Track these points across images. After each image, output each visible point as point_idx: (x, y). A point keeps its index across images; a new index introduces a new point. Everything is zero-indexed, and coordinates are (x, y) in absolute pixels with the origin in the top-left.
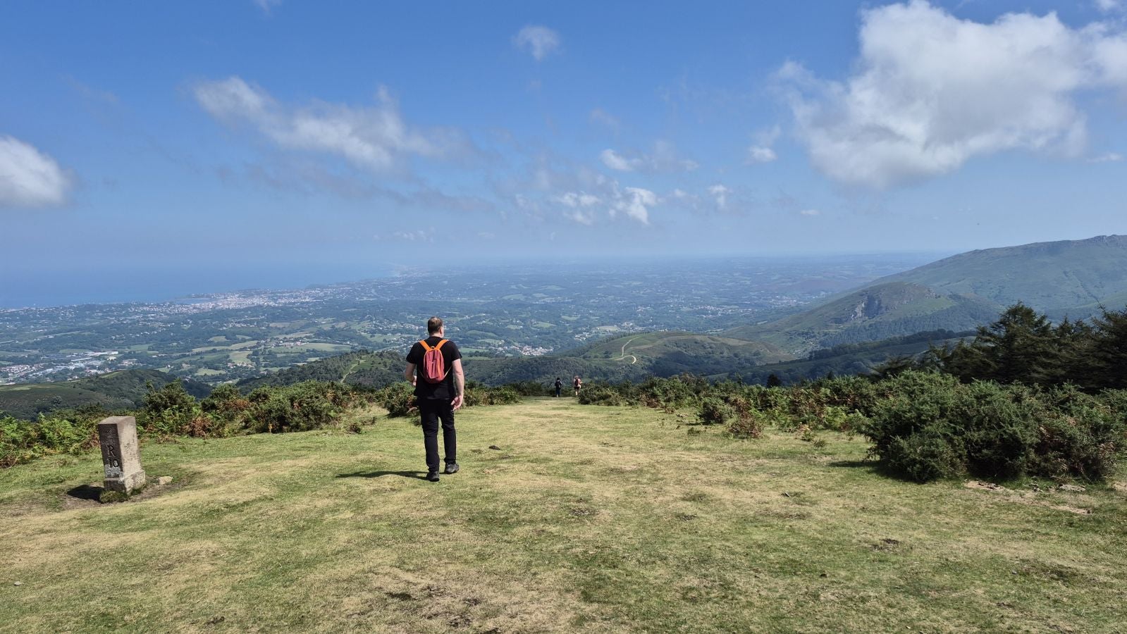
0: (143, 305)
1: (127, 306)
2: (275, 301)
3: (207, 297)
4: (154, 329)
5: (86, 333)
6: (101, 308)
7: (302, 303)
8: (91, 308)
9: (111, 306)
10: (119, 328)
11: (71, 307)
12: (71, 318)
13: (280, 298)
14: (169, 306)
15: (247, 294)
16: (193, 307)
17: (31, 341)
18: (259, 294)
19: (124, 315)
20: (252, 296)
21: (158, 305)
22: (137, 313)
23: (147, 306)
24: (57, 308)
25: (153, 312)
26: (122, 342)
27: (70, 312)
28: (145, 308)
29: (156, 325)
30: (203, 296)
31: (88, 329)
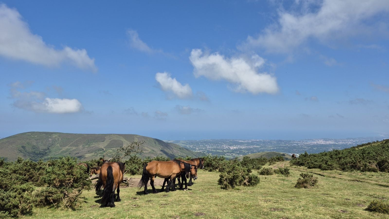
0: (295, 141)
1: (290, 141)
2: (338, 142)
3: (312, 140)
4: (305, 149)
5: (286, 148)
6: (283, 141)
7: (350, 144)
8: (281, 141)
9: (286, 141)
10: (294, 147)
11: (275, 140)
12: (276, 143)
13: (339, 142)
14: (303, 142)
15: (326, 140)
16: (309, 143)
18: (330, 140)
19: (291, 144)
20: (328, 141)
21: (299, 142)
22: (294, 143)
23: (296, 141)
24: (271, 141)
25: (299, 144)
26: (297, 151)
27: (275, 142)
28: (296, 142)
29: (305, 147)
30: (310, 140)
31: (285, 147)
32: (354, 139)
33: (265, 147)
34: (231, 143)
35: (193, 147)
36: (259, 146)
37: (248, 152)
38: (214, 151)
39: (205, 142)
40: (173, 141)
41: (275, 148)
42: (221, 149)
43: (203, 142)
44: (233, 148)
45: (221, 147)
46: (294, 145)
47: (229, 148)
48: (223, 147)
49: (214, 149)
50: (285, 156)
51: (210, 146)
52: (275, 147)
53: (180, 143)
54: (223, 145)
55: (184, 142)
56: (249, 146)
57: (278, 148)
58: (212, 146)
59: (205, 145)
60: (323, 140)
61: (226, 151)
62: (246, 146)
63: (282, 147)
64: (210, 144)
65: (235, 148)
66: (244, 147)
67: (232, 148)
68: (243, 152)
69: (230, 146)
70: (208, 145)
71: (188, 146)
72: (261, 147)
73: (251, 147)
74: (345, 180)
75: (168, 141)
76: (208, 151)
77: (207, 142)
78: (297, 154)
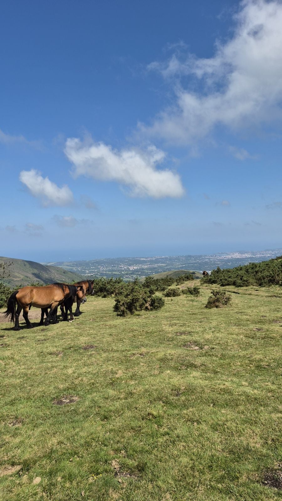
1: (201, 256)
2: (255, 255)
3: (226, 253)
4: (219, 264)
5: (196, 265)
6: (193, 257)
7: (268, 256)
8: (190, 256)
9: (196, 256)
10: (206, 263)
11: (183, 256)
13: (257, 254)
14: (216, 257)
15: (241, 252)
16: (223, 257)
17: (179, 267)
18: (246, 253)
19: (202, 259)
20: (244, 254)
21: (211, 256)
22: (206, 259)
23: (208, 256)
24: (179, 256)
25: (211, 259)
27: (184, 258)
29: (219, 263)
30: (224, 253)
31: (195, 263)
32: (272, 251)
33: (172, 265)
34: (130, 262)
35: (82, 269)
36: (165, 263)
37: (151, 272)
38: (110, 273)
39: (97, 262)
40: (55, 264)
41: (184, 266)
42: (119, 270)
43: (95, 263)
44: (133, 268)
45: (118, 268)
46: (205, 260)
47: (128, 268)
48: (121, 268)
49: (109, 271)
50: (196, 275)
51: (104, 267)
52: (184, 264)
53: (64, 265)
54: (121, 265)
55: (69, 264)
56: (153, 264)
57: (187, 265)
58: (106, 267)
59: (98, 266)
60: (238, 254)
61: (124, 272)
62: (150, 265)
63: (192, 263)
64: (104, 265)
65: (135, 268)
66: (146, 267)
67: (131, 268)
68: (145, 272)
69: (130, 265)
70: (102, 266)
71: (75, 269)
72: (167, 265)
73: (156, 266)
74: (262, 296)
75: (46, 263)
76: (101, 273)
77: (99, 263)
78: (210, 272)
